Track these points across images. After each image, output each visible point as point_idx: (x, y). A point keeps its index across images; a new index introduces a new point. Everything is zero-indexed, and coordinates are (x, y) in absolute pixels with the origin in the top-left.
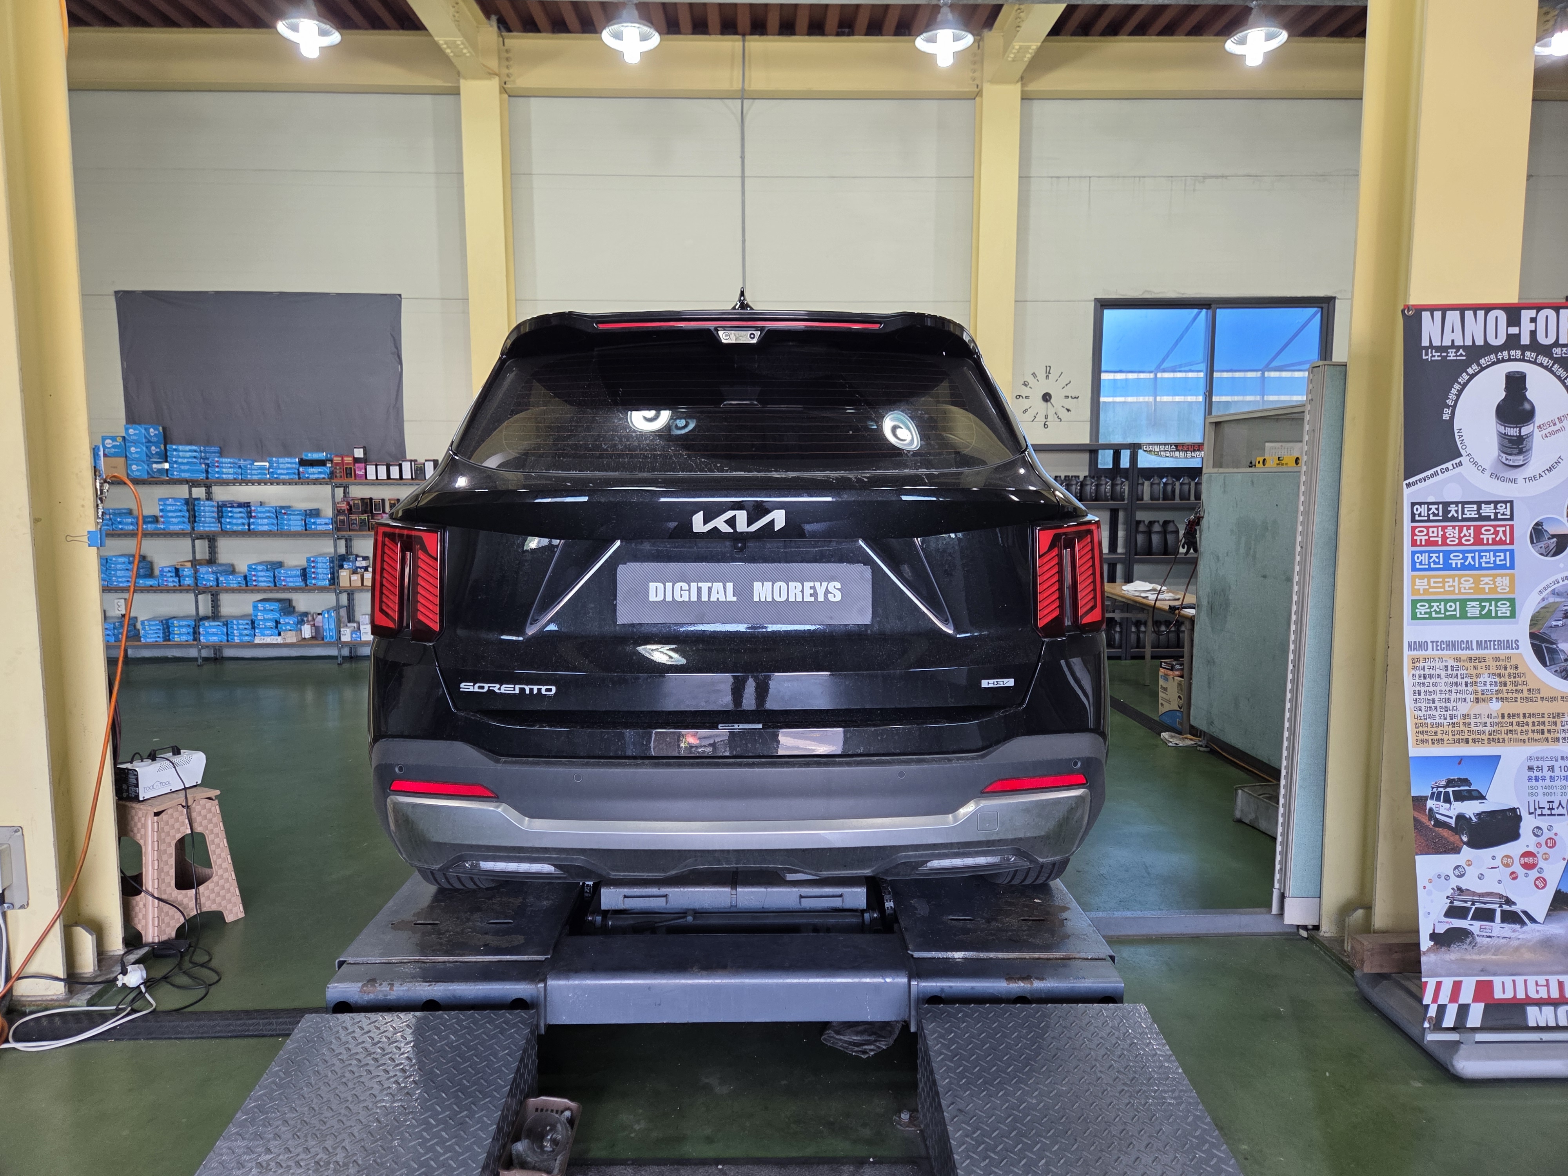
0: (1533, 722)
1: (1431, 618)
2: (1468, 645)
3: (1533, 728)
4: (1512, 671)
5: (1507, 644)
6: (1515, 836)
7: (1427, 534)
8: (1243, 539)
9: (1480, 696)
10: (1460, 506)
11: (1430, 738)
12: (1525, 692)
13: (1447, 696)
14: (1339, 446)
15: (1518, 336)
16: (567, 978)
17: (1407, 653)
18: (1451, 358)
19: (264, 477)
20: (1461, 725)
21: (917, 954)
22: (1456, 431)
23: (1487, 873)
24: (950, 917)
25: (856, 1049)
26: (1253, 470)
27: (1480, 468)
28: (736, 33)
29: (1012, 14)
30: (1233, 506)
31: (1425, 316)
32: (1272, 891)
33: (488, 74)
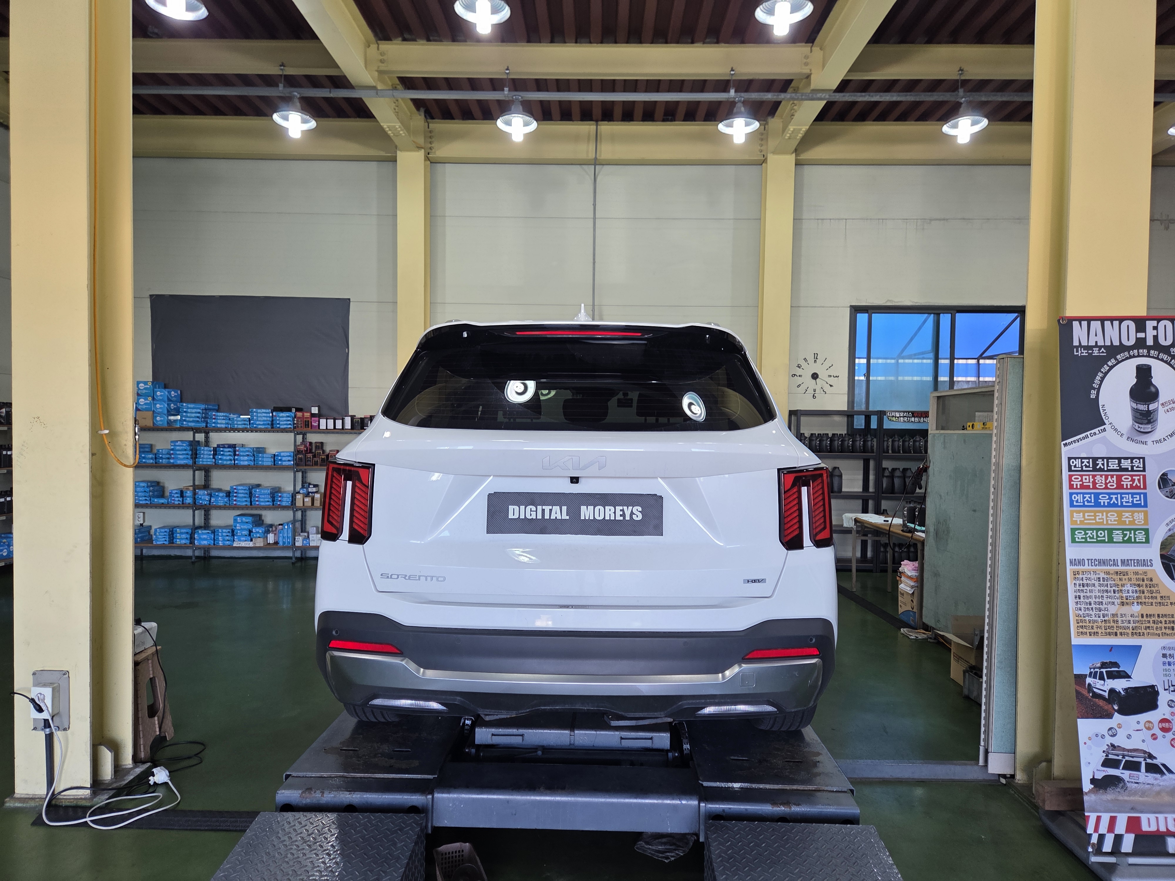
0: (1166, 621)
1: (1086, 542)
2: (1115, 563)
3: (1166, 625)
4: (1148, 583)
5: (1144, 563)
6: (1154, 706)
7: (1082, 480)
8: (959, 482)
9: (1125, 600)
10: (1105, 460)
11: (1088, 631)
12: (1159, 598)
13: (1100, 600)
14: (1020, 415)
15: (1145, 339)
16: (449, 792)
17: (1069, 568)
18: (1096, 354)
19: (246, 426)
20: (1111, 622)
21: (705, 784)
22: (1100, 407)
23: (1134, 734)
24: (732, 758)
25: (661, 855)
26: (965, 432)
27: (1119, 433)
28: (591, 120)
29: (789, 107)
30: (951, 459)
31: (1076, 324)
32: (979, 748)
33: (417, 147)
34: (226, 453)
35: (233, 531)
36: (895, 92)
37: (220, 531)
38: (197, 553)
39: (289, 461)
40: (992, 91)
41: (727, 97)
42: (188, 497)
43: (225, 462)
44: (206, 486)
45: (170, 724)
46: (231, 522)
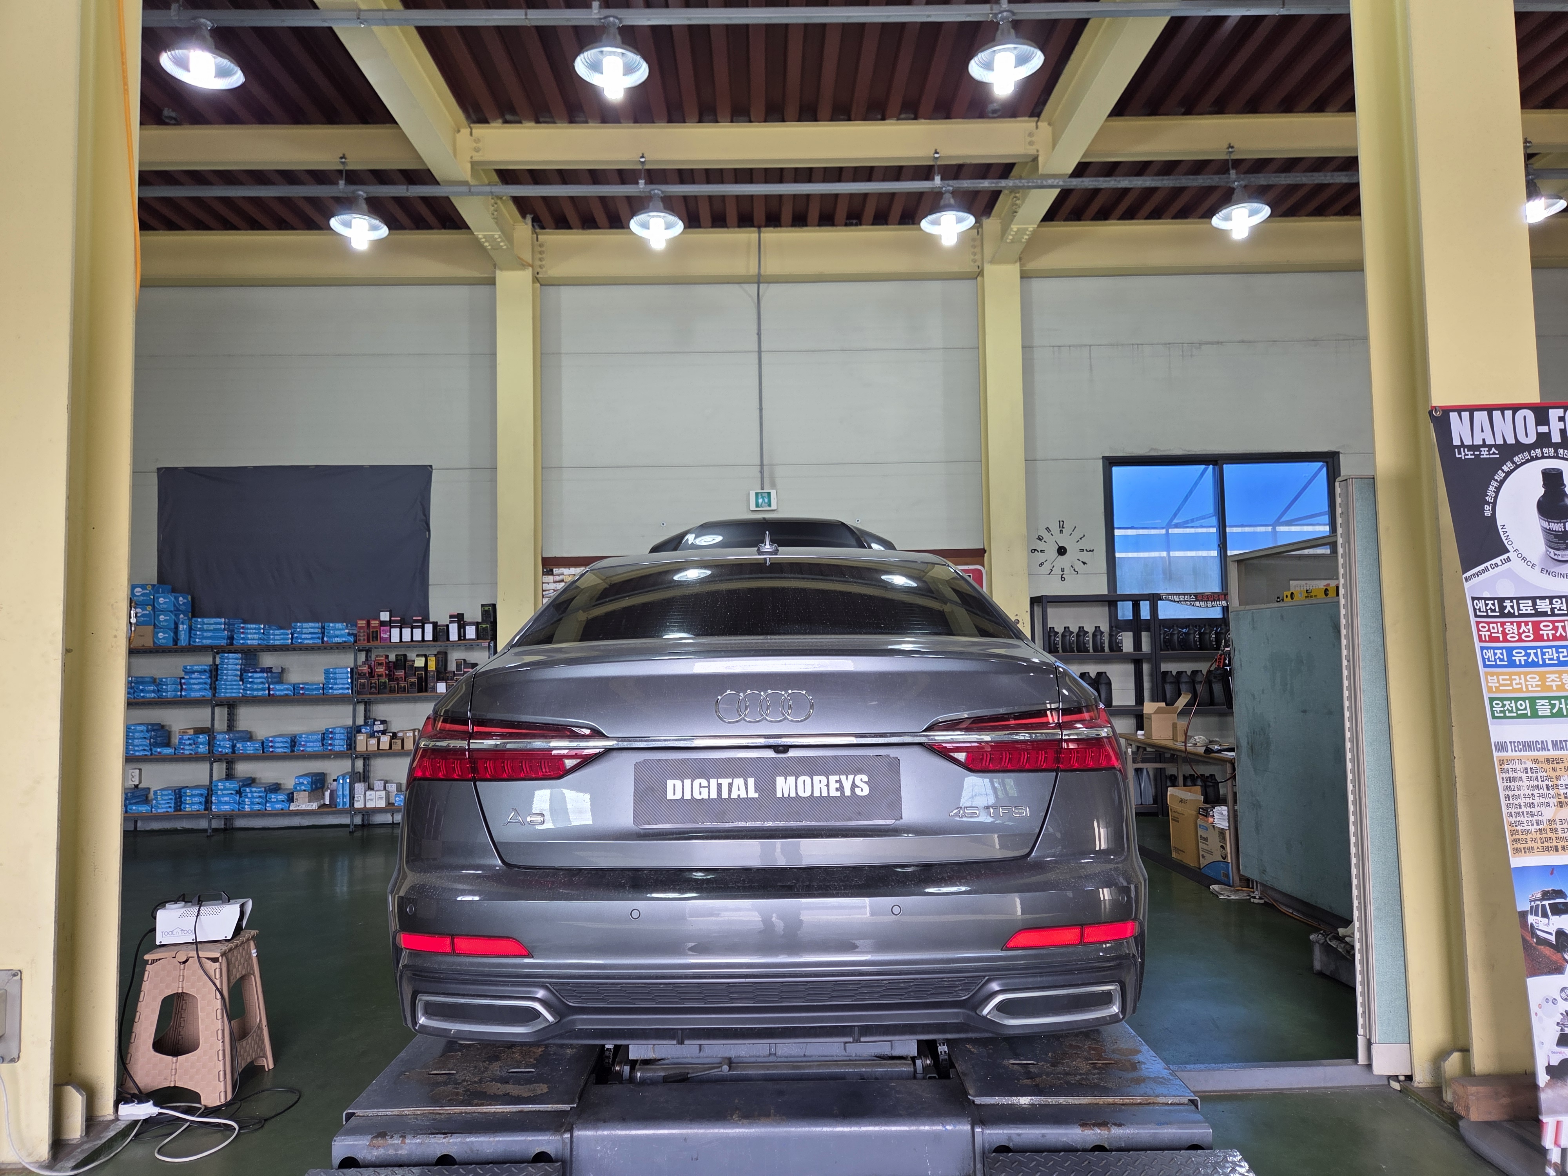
2: (1544, 746)
8: (1278, 674)
9: (1563, 799)
10: (1515, 601)
13: (1531, 800)
14: (1376, 556)
15: (1548, 435)
16: (596, 1128)
17: (1496, 756)
18: (1485, 456)
20: (1548, 832)
21: (978, 1100)
22: (1500, 528)
24: (1012, 1062)
26: (1281, 604)
27: (1529, 563)
28: (752, 226)
29: (1010, 201)
30: (1264, 643)
31: (1453, 416)
32: (1357, 1038)
33: (523, 265)
34: (256, 680)
36: (1149, 175)
38: (215, 824)
39: (345, 689)
40: (1276, 172)
41: (931, 186)
43: (255, 693)
44: (230, 728)
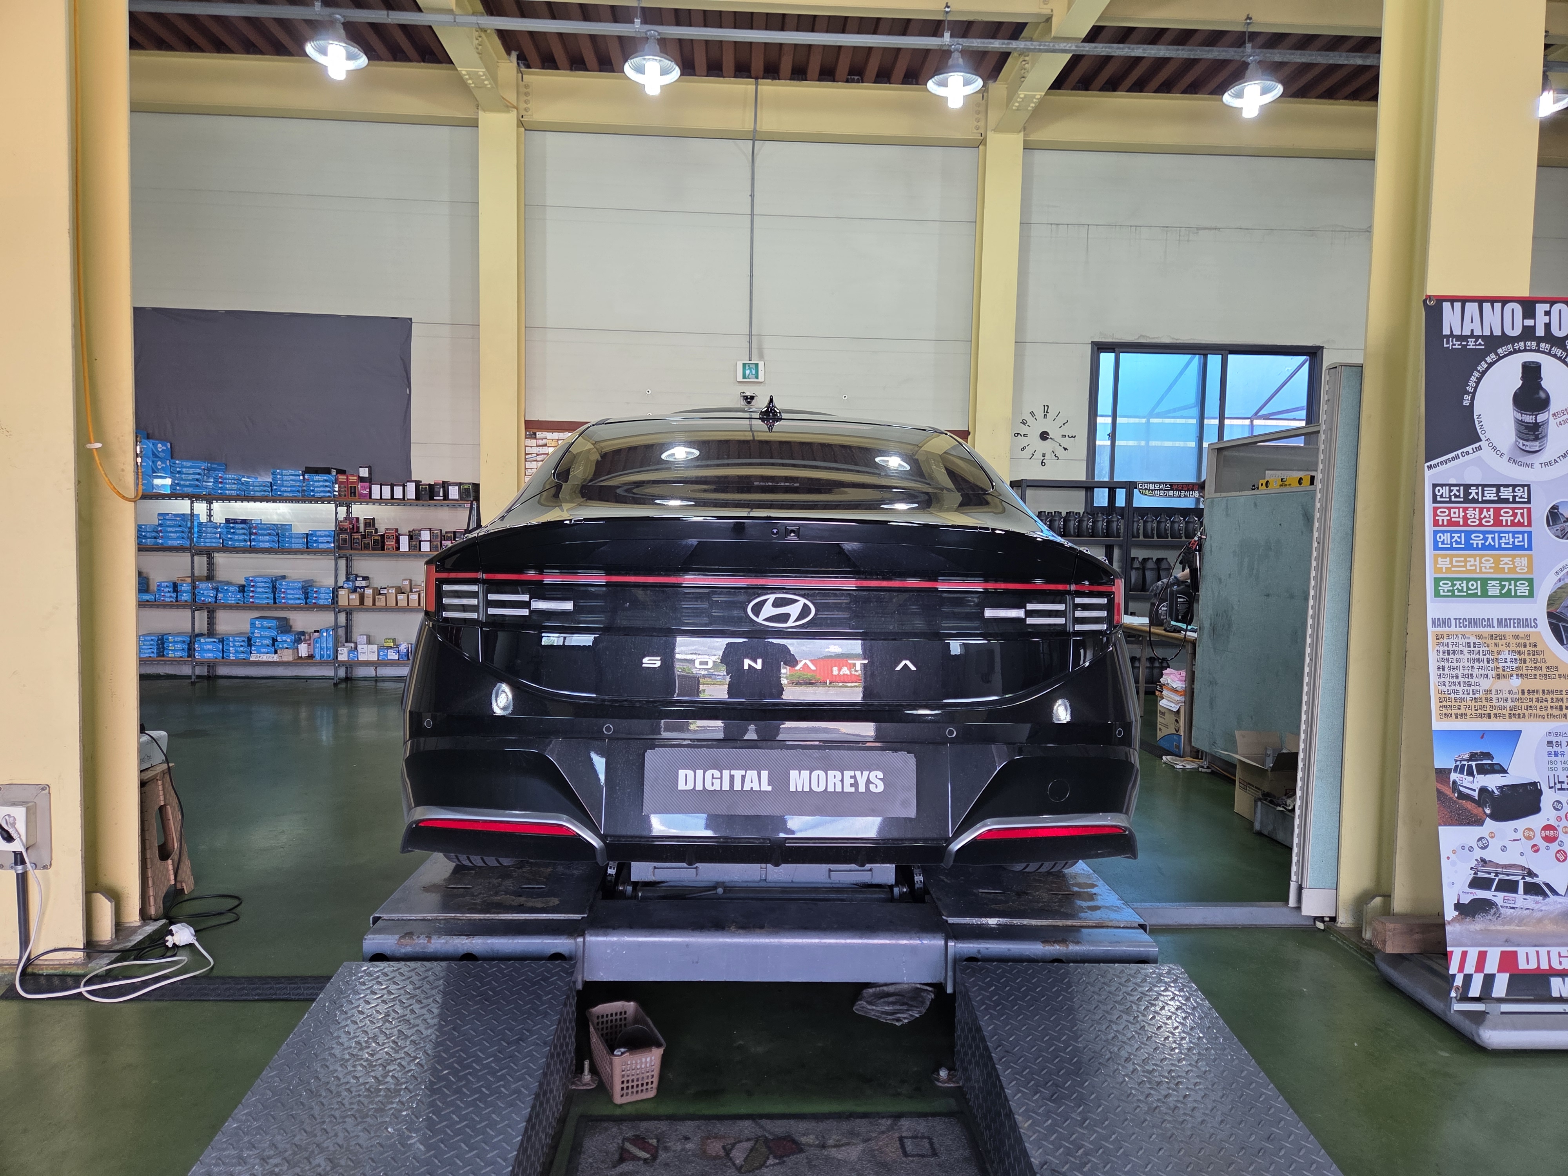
0: (1552, 699)
1: (1453, 596)
2: (1489, 623)
3: (1552, 704)
4: (1532, 649)
5: (1526, 623)
6: (1536, 809)
7: (1449, 515)
8: (1246, 560)
9: (1501, 672)
10: (1480, 488)
11: (1454, 712)
12: (1544, 669)
13: (1470, 672)
15: (1533, 328)
16: (606, 935)
17: (1431, 630)
18: (1471, 347)
19: (267, 494)
20: (1484, 701)
21: (951, 920)
22: (1476, 417)
23: (1510, 845)
24: (981, 891)
25: (890, 1017)
26: (1256, 492)
27: (1498, 452)
28: (749, 76)
30: (1235, 529)
31: (1446, 306)
32: (1289, 885)
33: (507, 107)
34: (238, 531)
35: (249, 639)
36: (1163, 44)
37: (231, 639)
38: (199, 671)
39: (328, 542)
40: (1291, 49)
41: (940, 43)
42: (185, 592)
43: (237, 544)
44: (210, 577)
45: (189, 872)
46: (246, 627)
